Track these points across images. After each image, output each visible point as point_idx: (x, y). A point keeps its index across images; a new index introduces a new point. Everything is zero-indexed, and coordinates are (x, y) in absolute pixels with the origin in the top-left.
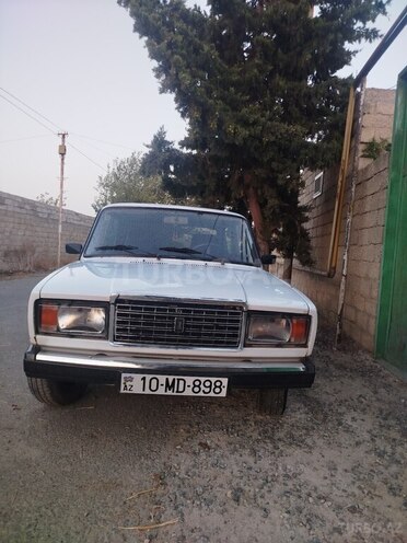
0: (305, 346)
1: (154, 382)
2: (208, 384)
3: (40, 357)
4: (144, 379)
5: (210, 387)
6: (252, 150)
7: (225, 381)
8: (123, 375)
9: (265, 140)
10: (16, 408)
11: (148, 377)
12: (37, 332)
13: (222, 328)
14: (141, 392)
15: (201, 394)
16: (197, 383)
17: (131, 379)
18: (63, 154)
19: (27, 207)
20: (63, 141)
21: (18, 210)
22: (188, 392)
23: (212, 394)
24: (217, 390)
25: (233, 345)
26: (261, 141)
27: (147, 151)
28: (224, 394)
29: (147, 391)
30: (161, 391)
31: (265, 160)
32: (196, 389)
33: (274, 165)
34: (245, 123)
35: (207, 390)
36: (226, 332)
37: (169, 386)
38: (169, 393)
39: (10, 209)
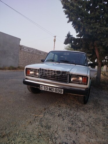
0: (87, 85)
1: (47, 88)
2: (59, 90)
3: (26, 80)
4: (45, 87)
5: (59, 91)
6: (94, 36)
7: (63, 90)
8: (40, 86)
9: (98, 32)
10: (25, 92)
11: (46, 87)
12: (26, 75)
13: (63, 77)
14: (44, 90)
15: (57, 92)
16: (56, 90)
17: (42, 87)
18: (55, 41)
19: (46, 54)
20: (55, 38)
21: (44, 55)
22: (54, 91)
23: (59, 93)
24: (61, 92)
25: (66, 82)
26: (97, 33)
27: (66, 38)
28: (62, 93)
29: (45, 90)
30: (48, 90)
31: (99, 38)
32: (56, 91)
33: (101, 40)
34: (92, 28)
35: (59, 92)
36: (64, 78)
37: (50, 89)
38: (50, 91)
39: (42, 55)
